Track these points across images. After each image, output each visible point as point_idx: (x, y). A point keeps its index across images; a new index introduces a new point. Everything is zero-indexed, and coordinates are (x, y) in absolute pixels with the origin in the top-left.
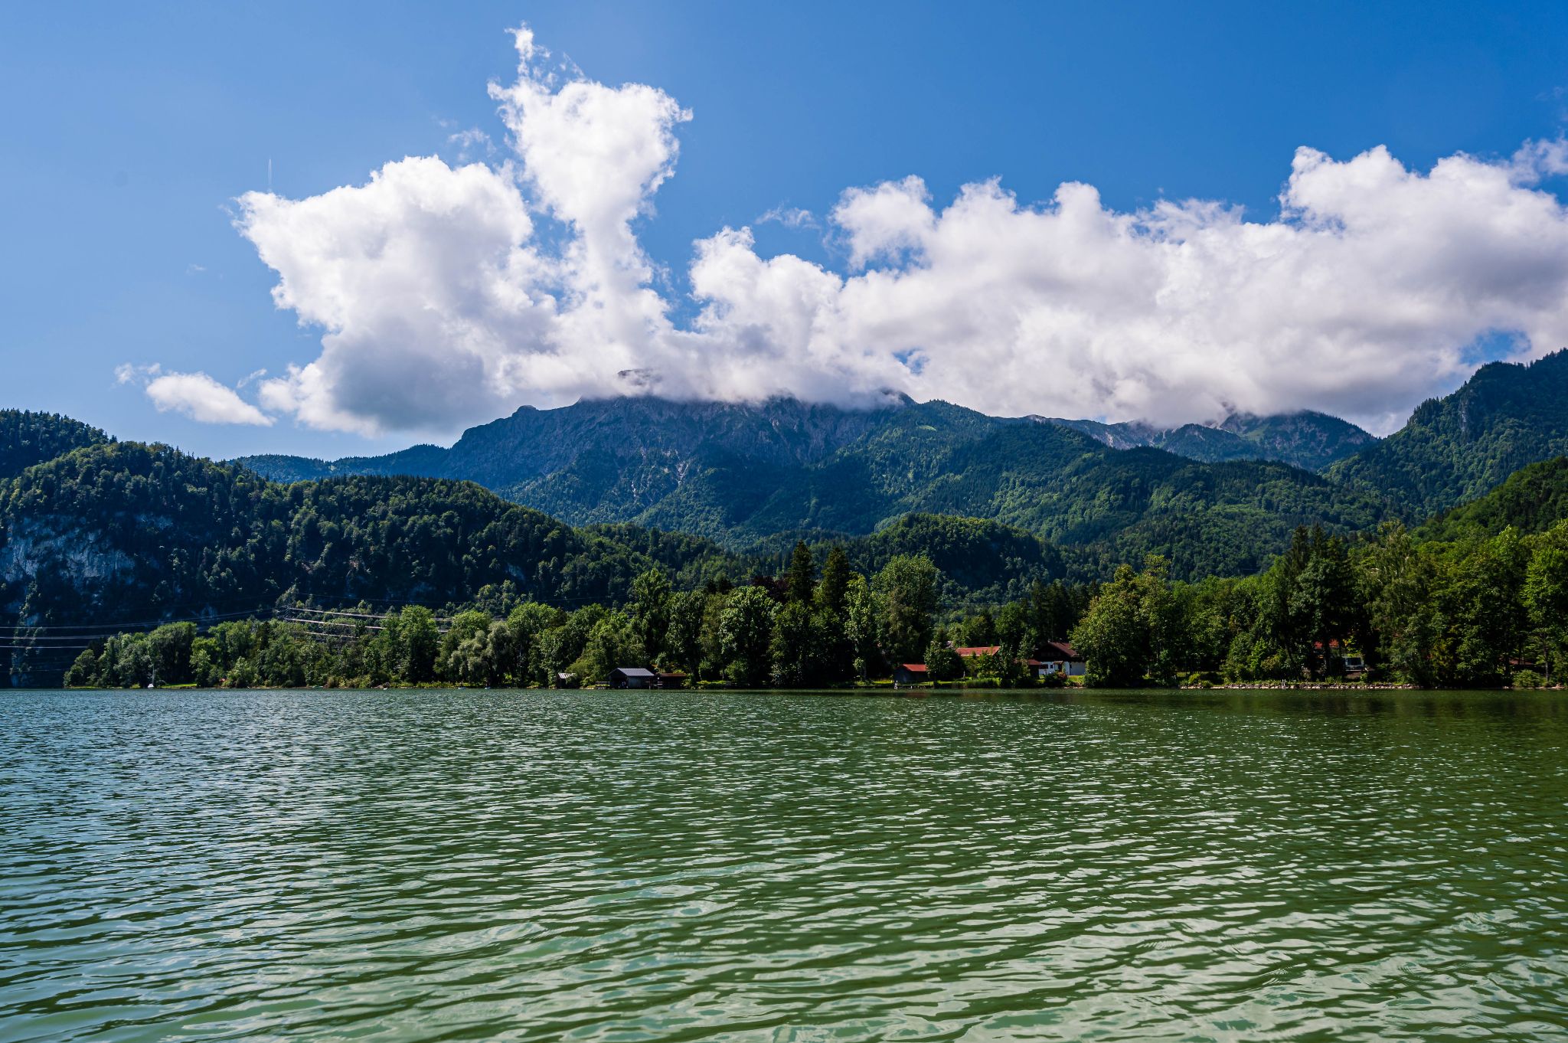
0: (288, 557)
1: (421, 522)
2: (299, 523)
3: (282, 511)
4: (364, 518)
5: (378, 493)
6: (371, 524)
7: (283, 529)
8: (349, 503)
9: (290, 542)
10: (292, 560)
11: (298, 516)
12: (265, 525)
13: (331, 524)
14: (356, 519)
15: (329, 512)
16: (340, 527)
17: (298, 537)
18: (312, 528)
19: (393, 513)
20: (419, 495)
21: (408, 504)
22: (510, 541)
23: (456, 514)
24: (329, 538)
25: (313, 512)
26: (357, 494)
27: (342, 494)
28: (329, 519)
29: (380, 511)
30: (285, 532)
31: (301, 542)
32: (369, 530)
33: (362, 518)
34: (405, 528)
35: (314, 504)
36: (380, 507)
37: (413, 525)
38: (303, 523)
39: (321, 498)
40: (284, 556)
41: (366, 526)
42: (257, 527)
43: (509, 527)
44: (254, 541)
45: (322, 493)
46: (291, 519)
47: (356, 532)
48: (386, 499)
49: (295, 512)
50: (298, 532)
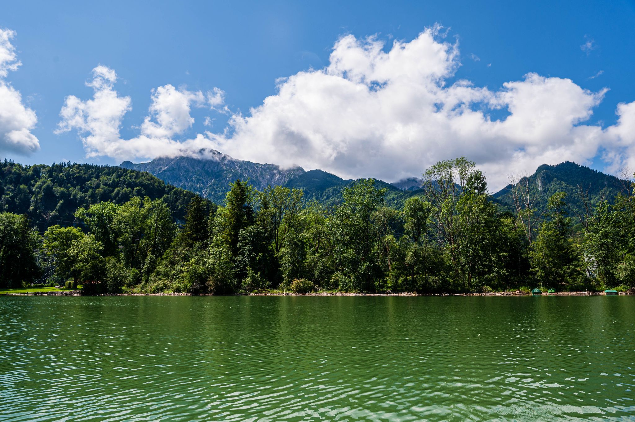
0: (32, 208)
1: (123, 191)
2: (40, 188)
3: (27, 180)
4: (84, 187)
5: (92, 174)
6: (90, 190)
7: (28, 191)
8: (74, 178)
9: (32, 199)
10: (35, 210)
11: (38, 184)
12: (15, 187)
13: (62, 189)
14: (79, 187)
15: (61, 183)
16: (68, 191)
17: (40, 196)
18: (49, 191)
19: (103, 185)
20: (119, 176)
21: (113, 181)
22: (178, 206)
23: (142, 189)
24: (60, 198)
25: (49, 182)
26: (78, 173)
27: (68, 173)
28: (60, 186)
29: (96, 183)
30: (29, 193)
31: (41, 199)
32: (88, 194)
33: (82, 187)
34: (113, 194)
35: (49, 177)
36: (94, 181)
37: (118, 193)
38: (43, 187)
39: (54, 174)
40: (29, 208)
41: (86, 191)
42: (10, 188)
43: (176, 198)
44: (8, 196)
45: (55, 171)
46: (34, 185)
47: (80, 195)
48: (98, 177)
49: (36, 181)
50: (38, 193)
